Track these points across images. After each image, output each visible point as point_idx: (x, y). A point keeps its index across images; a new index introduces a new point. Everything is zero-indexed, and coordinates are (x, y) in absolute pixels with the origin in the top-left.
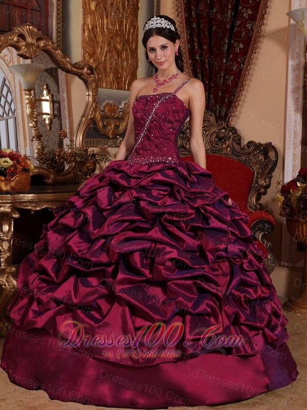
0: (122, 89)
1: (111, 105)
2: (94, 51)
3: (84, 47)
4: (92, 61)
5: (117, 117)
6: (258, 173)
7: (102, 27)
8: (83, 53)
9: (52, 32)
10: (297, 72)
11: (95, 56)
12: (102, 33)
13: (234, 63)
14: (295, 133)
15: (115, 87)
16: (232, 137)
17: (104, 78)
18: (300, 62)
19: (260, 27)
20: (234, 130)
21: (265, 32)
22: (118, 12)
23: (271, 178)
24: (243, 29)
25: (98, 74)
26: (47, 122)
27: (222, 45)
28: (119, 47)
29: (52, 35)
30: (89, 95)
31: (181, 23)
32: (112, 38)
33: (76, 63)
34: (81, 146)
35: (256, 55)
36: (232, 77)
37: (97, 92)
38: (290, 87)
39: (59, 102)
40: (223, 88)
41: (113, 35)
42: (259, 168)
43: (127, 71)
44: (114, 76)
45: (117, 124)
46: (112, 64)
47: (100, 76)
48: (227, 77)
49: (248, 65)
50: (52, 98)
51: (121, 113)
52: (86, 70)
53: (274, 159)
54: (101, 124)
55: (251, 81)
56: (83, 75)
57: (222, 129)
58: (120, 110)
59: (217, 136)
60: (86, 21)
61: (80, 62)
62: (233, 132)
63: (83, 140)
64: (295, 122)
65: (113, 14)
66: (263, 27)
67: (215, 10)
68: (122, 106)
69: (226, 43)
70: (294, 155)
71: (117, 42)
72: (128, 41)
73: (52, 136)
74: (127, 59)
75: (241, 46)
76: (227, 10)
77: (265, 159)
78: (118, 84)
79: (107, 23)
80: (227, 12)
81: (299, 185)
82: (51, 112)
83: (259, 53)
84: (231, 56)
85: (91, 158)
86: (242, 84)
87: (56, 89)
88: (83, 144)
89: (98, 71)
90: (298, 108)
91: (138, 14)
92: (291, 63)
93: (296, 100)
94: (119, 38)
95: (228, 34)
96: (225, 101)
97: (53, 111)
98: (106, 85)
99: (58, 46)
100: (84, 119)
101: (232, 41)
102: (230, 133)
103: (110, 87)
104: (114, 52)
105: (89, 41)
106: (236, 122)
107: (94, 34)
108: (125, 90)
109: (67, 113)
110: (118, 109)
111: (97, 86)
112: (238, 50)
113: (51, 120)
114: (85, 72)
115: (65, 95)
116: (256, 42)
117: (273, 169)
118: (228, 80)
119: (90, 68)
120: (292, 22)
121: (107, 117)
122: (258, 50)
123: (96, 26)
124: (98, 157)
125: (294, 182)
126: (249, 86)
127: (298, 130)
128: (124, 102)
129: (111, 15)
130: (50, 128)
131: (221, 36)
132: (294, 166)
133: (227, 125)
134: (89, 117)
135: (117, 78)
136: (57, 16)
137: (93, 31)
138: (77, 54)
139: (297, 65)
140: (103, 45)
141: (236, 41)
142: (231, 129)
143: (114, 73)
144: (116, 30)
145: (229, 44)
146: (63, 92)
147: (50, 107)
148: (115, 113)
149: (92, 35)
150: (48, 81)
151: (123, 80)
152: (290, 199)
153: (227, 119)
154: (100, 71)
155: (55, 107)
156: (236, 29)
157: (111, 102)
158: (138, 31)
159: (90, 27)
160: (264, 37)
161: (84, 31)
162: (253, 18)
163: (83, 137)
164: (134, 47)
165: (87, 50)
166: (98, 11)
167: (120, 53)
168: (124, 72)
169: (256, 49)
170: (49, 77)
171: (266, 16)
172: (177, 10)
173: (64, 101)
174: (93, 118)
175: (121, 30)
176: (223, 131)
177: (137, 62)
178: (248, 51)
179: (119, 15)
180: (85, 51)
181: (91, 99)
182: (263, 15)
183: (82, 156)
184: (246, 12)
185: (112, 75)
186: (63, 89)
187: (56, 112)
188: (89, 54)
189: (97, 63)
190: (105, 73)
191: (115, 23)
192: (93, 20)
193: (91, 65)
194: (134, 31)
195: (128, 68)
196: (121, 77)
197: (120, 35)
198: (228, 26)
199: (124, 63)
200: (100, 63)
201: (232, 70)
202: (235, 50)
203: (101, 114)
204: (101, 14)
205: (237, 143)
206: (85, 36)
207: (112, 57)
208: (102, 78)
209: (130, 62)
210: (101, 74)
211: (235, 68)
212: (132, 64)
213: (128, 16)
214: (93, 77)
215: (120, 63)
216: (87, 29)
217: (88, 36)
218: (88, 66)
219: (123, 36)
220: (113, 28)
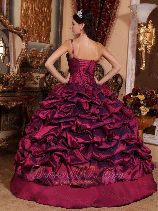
0: (41, 42)
1: (35, 51)
2: (26, 22)
3: (21, 19)
4: (25, 27)
5: (39, 57)
6: (112, 90)
7: (32, 9)
8: (20, 22)
9: (4, 10)
10: (134, 37)
11: (27, 24)
12: (31, 12)
13: (102, 31)
14: (132, 69)
15: (38, 41)
16: (99, 70)
17: (32, 36)
18: (135, 32)
19: (115, 12)
21: (118, 15)
22: (40, 1)
23: (119, 92)
24: (106, 13)
25: (28, 34)
26: (2, 58)
27: (95, 21)
28: (41, 20)
29: (4, 12)
30: (23, 45)
31: (74, 9)
32: (37, 15)
33: (17, 28)
34: (18, 72)
35: (113, 27)
36: (100, 38)
37: (28, 43)
38: (130, 45)
39: (8, 48)
41: (38, 13)
42: (113, 87)
43: (45, 33)
44: (37, 35)
45: (38, 61)
46: (36, 29)
47: (30, 35)
48: (98, 38)
49: (109, 33)
50: (5, 45)
51: (41, 55)
52: (22, 31)
53: (120, 82)
54: (29, 60)
55: (110, 41)
56: (20, 34)
58: (40, 53)
61: (19, 27)
62: (100, 67)
63: (19, 69)
64: (132, 63)
65: (38, 2)
66: (117, 13)
67: (92, 3)
68: (41, 51)
69: (97, 20)
70: (131, 81)
71: (39, 17)
72: (45, 17)
73: (4, 66)
74: (45, 27)
75: (105, 22)
76: (98, 3)
77: (116, 82)
78: (40, 39)
79: (34, 7)
80: (98, 4)
81: (132, 96)
82: (4, 53)
83: (114, 26)
84: (100, 27)
85: (23, 79)
86: (105, 42)
87: (7, 40)
88: (19, 71)
89: (28, 32)
90: (134, 56)
91: (51, 3)
92: (131, 32)
93: (133, 52)
94: (41, 15)
95: (99, 16)
97: (5, 52)
98: (33, 40)
99: (7, 18)
100: (20, 57)
101: (101, 20)
102: (98, 68)
103: (35, 41)
104: (38, 23)
105: (24, 16)
106: (102, 62)
108: (43, 43)
109: (13, 54)
110: (39, 53)
111: (28, 40)
112: (103, 24)
113: (4, 57)
114: (22, 33)
115: (12, 44)
116: (113, 20)
117: (120, 88)
118: (98, 39)
119: (24, 30)
120: (132, 11)
121: (33, 57)
122: (114, 24)
123: (28, 8)
124: (26, 78)
125: (129, 95)
126: (109, 43)
127: (134, 67)
128: (43, 49)
129: (36, 3)
130: (3, 62)
131: (95, 16)
132: (131, 87)
134: (23, 56)
135: (39, 36)
136: (7, 2)
137: (26, 11)
138: (17, 22)
139: (134, 33)
140: (32, 18)
141: (102, 19)
142: (98, 65)
143: (37, 33)
144: (39, 11)
145: (99, 21)
146: (11, 42)
147: (4, 50)
148: (37, 55)
150: (3, 36)
151: (43, 37)
152: (127, 104)
154: (30, 32)
155: (6, 50)
156: (103, 13)
157: (36, 49)
158: (51, 11)
159: (25, 8)
160: (117, 18)
161: (21, 10)
162: (112, 8)
163: (19, 67)
164: (49, 20)
165: (23, 21)
167: (41, 23)
168: (43, 33)
169: (113, 24)
170: (4, 34)
171: (118, 7)
172: (73, 2)
173: (11, 47)
174: (25, 57)
175: (42, 11)
177: (50, 28)
178: (109, 25)
179: (41, 3)
180: (22, 22)
181: (24, 47)
182: (117, 7)
183: (18, 77)
184: (108, 4)
185: (36, 34)
186: (11, 40)
187: (7, 53)
188: (24, 23)
189: (28, 28)
190: (32, 33)
191: (39, 7)
192: (26, 5)
193: (25, 29)
194: (49, 12)
195: (45, 31)
196: (41, 36)
197: (41, 14)
198: (99, 12)
199: (43, 28)
200: (30, 28)
201: (100, 35)
202: (102, 24)
203: (30, 55)
204: (31, 2)
205: (102, 73)
206: (22, 13)
207: (37, 25)
208: (31, 36)
209: (46, 28)
210: (30, 34)
211: (102, 34)
212: (47, 29)
213: (46, 4)
214: (26, 35)
215: (41, 28)
216: (23, 10)
217: (24, 13)
218: (23, 30)
219: (43, 14)
220: (38, 9)
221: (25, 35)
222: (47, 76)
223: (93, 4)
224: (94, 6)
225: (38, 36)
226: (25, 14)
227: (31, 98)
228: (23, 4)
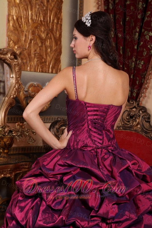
0: (46, 72)
1: (35, 86)
2: (18, 39)
3: (9, 35)
4: (16, 48)
7: (27, 18)
8: (7, 40)
11: (20, 44)
12: (26, 23)
13: (145, 49)
15: (40, 71)
16: (142, 115)
17: (28, 62)
20: (144, 110)
22: (42, 4)
25: (22, 59)
27: (134, 33)
28: (43, 36)
30: (12, 77)
32: (36, 28)
33: (0, 50)
34: (3, 123)
36: (143, 62)
37: (20, 75)
40: (134, 72)
41: (37, 26)
43: (51, 57)
46: (36, 50)
47: (25, 61)
48: (138, 62)
52: (9, 55)
56: (7, 60)
57: (133, 108)
59: (129, 115)
60: (11, 12)
61: (4, 49)
62: (143, 111)
63: (5, 117)
67: (128, 3)
69: (137, 32)
71: (41, 31)
72: (52, 30)
74: (51, 47)
76: (139, 2)
78: (42, 68)
79: (32, 15)
80: (139, 4)
84: (142, 43)
85: (8, 134)
88: (4, 121)
89: (22, 56)
91: (62, 7)
94: (43, 27)
95: (139, 24)
96: (136, 83)
98: (31, 68)
101: (143, 30)
102: (141, 112)
103: (34, 70)
104: (39, 41)
105: (14, 30)
106: (147, 102)
107: (19, 24)
108: (49, 73)
111: (20, 70)
112: (147, 38)
114: (9, 57)
118: (138, 64)
119: (14, 54)
121: (31, 97)
123: (21, 17)
124: (15, 133)
129: (35, 7)
131: (133, 25)
133: (138, 104)
134: (12, 97)
135: (41, 63)
140: (27, 34)
141: (146, 30)
142: (141, 108)
143: (38, 58)
144: (41, 21)
145: (140, 32)
149: (17, 24)
151: (47, 64)
153: (138, 99)
154: (25, 56)
156: (146, 18)
157: (35, 83)
158: (61, 21)
159: (15, 18)
161: (9, 21)
164: (58, 35)
165: (12, 38)
166: (22, 4)
167: (44, 41)
168: (48, 58)
172: (98, 3)
174: (16, 97)
175: (46, 21)
176: (134, 109)
179: (43, 7)
180: (10, 39)
181: (14, 81)
185: (36, 60)
188: (13, 42)
189: (21, 50)
190: (29, 58)
191: (39, 15)
192: (17, 12)
193: (16, 51)
194: (58, 22)
195: (52, 54)
196: (45, 62)
197: (44, 25)
198: (139, 17)
199: (48, 49)
200: (24, 49)
201: (142, 56)
202: (145, 38)
203: (25, 94)
204: (26, 7)
205: (146, 121)
206: (9, 25)
207: (36, 44)
208: (26, 63)
209: (54, 48)
210: (26, 59)
211: (145, 53)
212: (56, 50)
213: (52, 9)
214: (17, 62)
215: (44, 49)
216: (12, 20)
217: (13, 26)
218: (11, 52)
219: (48, 26)
220: (37, 19)
221: (16, 60)
222: (53, 128)
223: (129, 5)
224: (131, 9)
225: (39, 62)
226: (15, 26)
227: (22, 167)
228: (12, 11)
